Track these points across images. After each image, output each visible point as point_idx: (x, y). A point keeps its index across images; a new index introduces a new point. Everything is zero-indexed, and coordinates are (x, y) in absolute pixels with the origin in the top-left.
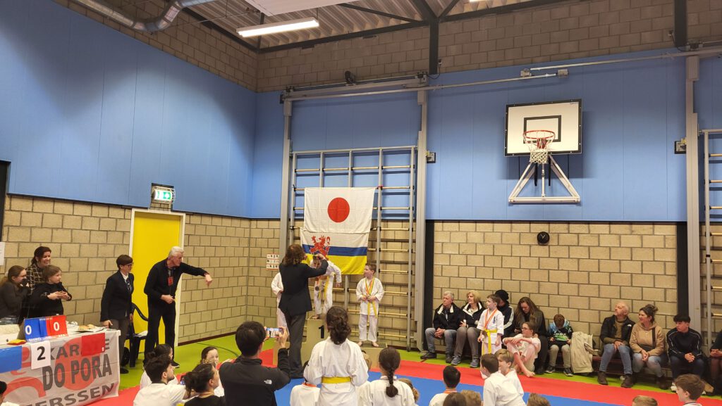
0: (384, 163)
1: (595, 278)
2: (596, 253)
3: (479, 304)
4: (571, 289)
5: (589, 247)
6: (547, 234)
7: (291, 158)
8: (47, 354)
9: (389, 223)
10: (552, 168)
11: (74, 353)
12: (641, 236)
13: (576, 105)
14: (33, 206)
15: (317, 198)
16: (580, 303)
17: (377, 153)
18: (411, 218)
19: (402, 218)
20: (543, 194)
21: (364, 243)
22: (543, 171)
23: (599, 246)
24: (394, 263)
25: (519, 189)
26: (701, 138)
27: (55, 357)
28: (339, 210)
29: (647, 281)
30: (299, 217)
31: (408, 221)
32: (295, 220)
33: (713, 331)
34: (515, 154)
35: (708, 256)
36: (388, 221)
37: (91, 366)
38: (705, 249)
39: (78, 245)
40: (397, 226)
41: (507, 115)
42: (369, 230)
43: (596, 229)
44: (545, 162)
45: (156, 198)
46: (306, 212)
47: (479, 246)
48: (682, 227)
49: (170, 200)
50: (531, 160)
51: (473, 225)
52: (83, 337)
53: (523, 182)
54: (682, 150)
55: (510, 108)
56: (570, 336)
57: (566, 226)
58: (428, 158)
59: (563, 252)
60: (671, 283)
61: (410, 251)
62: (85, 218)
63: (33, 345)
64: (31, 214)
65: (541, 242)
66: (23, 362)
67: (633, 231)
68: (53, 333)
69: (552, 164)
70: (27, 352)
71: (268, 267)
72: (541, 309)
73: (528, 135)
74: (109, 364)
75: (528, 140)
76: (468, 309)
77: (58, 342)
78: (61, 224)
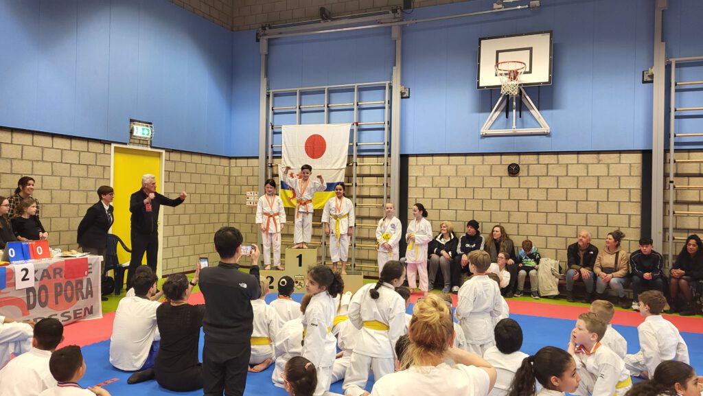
0: (360, 99)
1: (563, 207)
2: (565, 182)
3: (452, 234)
4: (539, 218)
5: (558, 177)
6: (517, 166)
7: (268, 96)
8: (31, 275)
9: (365, 159)
10: (524, 100)
11: (58, 276)
12: (608, 165)
13: (547, 36)
14: (12, 138)
15: (294, 136)
16: (548, 231)
17: (352, 90)
18: (386, 153)
19: (377, 153)
20: (514, 127)
21: (341, 178)
22: (514, 103)
23: (567, 175)
24: (369, 197)
25: (490, 123)
26: (668, 67)
27: (39, 279)
28: (316, 147)
29: (613, 208)
30: (277, 155)
31: (383, 156)
32: (274, 157)
33: (674, 254)
34: (487, 87)
35: (672, 182)
36: (364, 156)
37: (74, 289)
38: (669, 176)
39: (58, 178)
40: (373, 161)
41: (480, 48)
42: (345, 166)
43: (564, 159)
44: (516, 93)
45: (135, 134)
46: (283, 150)
47: (451, 179)
48: (647, 155)
49: (149, 137)
50: (503, 92)
51: (446, 158)
52: (66, 261)
53: (495, 115)
54: (649, 79)
55: (482, 41)
56: (537, 261)
57: (535, 157)
58: (402, 94)
59: (532, 182)
60: (635, 210)
61: (385, 185)
62: (64, 152)
63: (17, 266)
64: (10, 146)
65: (512, 173)
66: (7, 282)
67: (600, 161)
68: (36, 257)
69: (523, 96)
70: (12, 273)
71: (248, 204)
72: (511, 237)
73: (500, 66)
74: (91, 288)
75: (500, 72)
76: (440, 239)
77: (42, 264)
78: (41, 157)
